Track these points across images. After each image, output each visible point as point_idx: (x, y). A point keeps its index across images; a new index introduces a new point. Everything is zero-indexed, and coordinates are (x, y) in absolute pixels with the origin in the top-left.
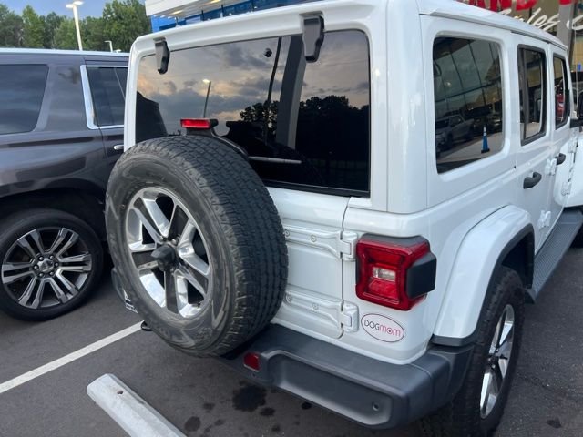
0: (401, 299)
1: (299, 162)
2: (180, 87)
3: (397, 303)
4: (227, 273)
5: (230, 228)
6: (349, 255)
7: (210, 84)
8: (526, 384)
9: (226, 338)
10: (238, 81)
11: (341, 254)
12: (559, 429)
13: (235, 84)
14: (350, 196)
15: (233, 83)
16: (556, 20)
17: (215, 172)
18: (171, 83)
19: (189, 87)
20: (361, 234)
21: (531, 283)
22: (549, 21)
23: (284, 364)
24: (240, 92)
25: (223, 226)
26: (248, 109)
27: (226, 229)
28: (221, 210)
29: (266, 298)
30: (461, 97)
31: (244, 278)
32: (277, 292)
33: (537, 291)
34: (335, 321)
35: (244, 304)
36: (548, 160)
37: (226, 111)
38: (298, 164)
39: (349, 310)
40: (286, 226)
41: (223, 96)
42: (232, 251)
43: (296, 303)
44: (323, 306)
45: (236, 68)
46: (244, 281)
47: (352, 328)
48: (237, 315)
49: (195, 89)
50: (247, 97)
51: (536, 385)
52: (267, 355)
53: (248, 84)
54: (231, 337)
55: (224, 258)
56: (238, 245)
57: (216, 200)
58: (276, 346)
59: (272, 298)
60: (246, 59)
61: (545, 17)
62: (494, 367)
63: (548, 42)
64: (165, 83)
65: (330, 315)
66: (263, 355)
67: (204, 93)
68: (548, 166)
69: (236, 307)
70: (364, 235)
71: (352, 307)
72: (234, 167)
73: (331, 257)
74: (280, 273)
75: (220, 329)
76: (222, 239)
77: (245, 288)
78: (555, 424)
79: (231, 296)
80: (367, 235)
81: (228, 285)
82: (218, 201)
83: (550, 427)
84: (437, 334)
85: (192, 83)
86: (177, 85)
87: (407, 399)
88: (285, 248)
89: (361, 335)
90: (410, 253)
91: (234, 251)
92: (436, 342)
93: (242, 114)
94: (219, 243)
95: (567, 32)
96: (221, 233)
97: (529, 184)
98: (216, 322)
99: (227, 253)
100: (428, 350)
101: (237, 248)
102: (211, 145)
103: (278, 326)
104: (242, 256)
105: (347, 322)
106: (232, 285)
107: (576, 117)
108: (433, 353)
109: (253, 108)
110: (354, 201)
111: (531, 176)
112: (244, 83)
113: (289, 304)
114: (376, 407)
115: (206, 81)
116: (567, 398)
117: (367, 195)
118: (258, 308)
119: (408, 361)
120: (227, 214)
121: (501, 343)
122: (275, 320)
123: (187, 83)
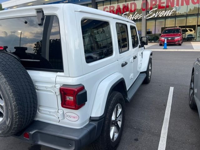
0: (75, 106)
1: (39, 61)
2: (9, 34)
3: (74, 107)
4: (9, 104)
5: (9, 87)
6: (58, 93)
7: (21, 32)
8: (129, 128)
9: (13, 128)
10: (33, 32)
11: (56, 92)
12: (138, 141)
13: (32, 33)
14: (57, 72)
15: (31, 33)
16: (141, 15)
17: (3, 66)
18: (5, 32)
19: (13, 34)
20: (62, 85)
21: (127, 96)
22: (140, 16)
23: (39, 135)
24: (34, 36)
25: (6, 86)
26: (38, 42)
27: (7, 87)
28: (5, 80)
29: (28, 111)
30: (106, 40)
31: (16, 105)
32: (33, 109)
33: (130, 98)
34: (56, 116)
35: (18, 115)
36: (131, 58)
37: (29, 43)
38: (38, 62)
39: (60, 112)
40: (37, 84)
41: (27, 37)
42: (10, 95)
43: (43, 112)
44: (52, 112)
45: (32, 27)
46: (17, 106)
47: (61, 118)
48: (15, 119)
49: (16, 34)
50: (37, 38)
51: (132, 128)
52: (32, 133)
53: (37, 33)
54: (14, 128)
55: (7, 98)
56: (12, 93)
57: (3, 76)
58: (36, 129)
59: (31, 111)
60: (36, 24)
61: (138, 15)
62: (116, 124)
63: (128, 22)
64: (3, 32)
65: (54, 115)
66: (30, 133)
67: (19, 36)
68: (131, 60)
69: (14, 116)
70: (63, 85)
71: (61, 111)
72: (12, 64)
73: (52, 94)
74: (34, 102)
75: (9, 125)
76: (5, 91)
77: (17, 108)
78: (136, 140)
79: (12, 112)
80: (64, 85)
81: (10, 108)
82: (3, 77)
83: (135, 141)
84: (92, 116)
85: (14, 32)
86: (8, 33)
87: (80, 140)
88: (36, 92)
89: (65, 120)
90: (76, 90)
91: (11, 95)
92: (92, 119)
93: (35, 44)
94: (5, 93)
95: (145, 19)
96: (5, 89)
97: (123, 65)
98: (8, 123)
99: (8, 96)
100: (89, 122)
101: (12, 94)
102: (3, 56)
103: (38, 121)
104: (14, 97)
105: (60, 117)
106: (11, 108)
107: (140, 45)
108: (91, 123)
109: (40, 42)
110: (59, 74)
111: (124, 63)
112: (36, 33)
113: (41, 113)
114: (71, 145)
115: (20, 32)
116: (141, 131)
117: (63, 71)
118: (24, 115)
119: (82, 127)
120: (7, 81)
121: (117, 116)
122: (37, 119)
123: (12, 32)
